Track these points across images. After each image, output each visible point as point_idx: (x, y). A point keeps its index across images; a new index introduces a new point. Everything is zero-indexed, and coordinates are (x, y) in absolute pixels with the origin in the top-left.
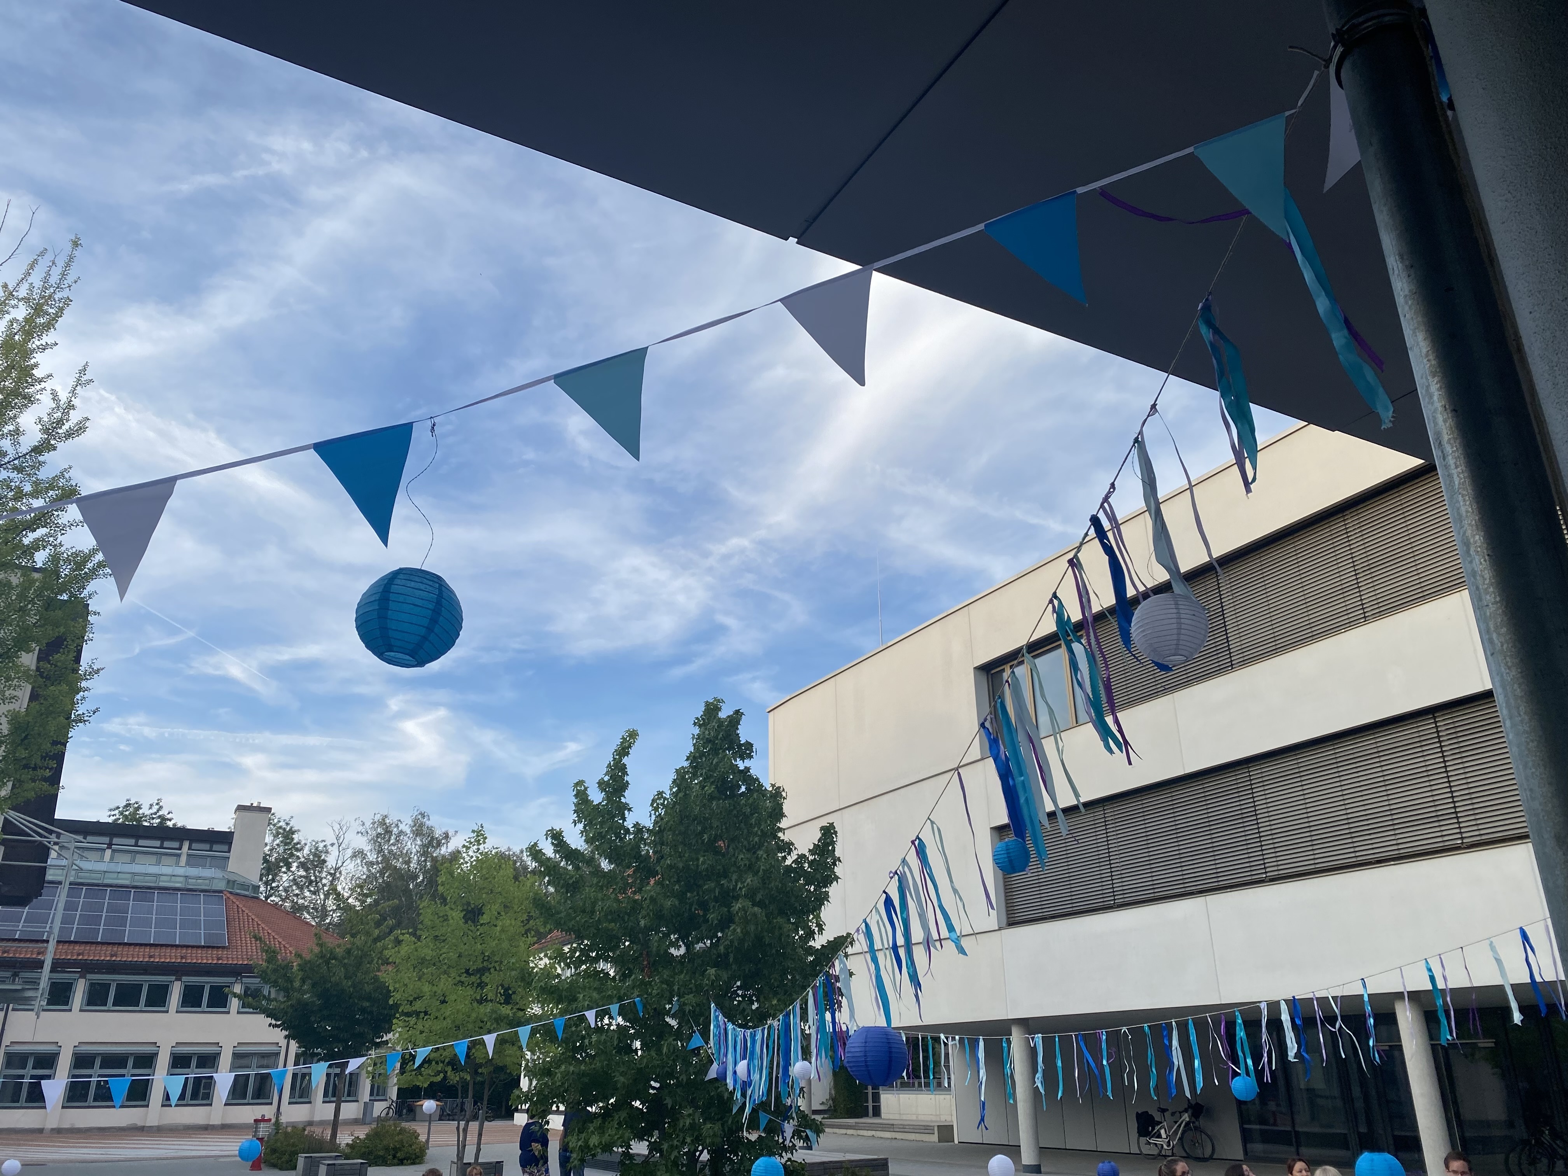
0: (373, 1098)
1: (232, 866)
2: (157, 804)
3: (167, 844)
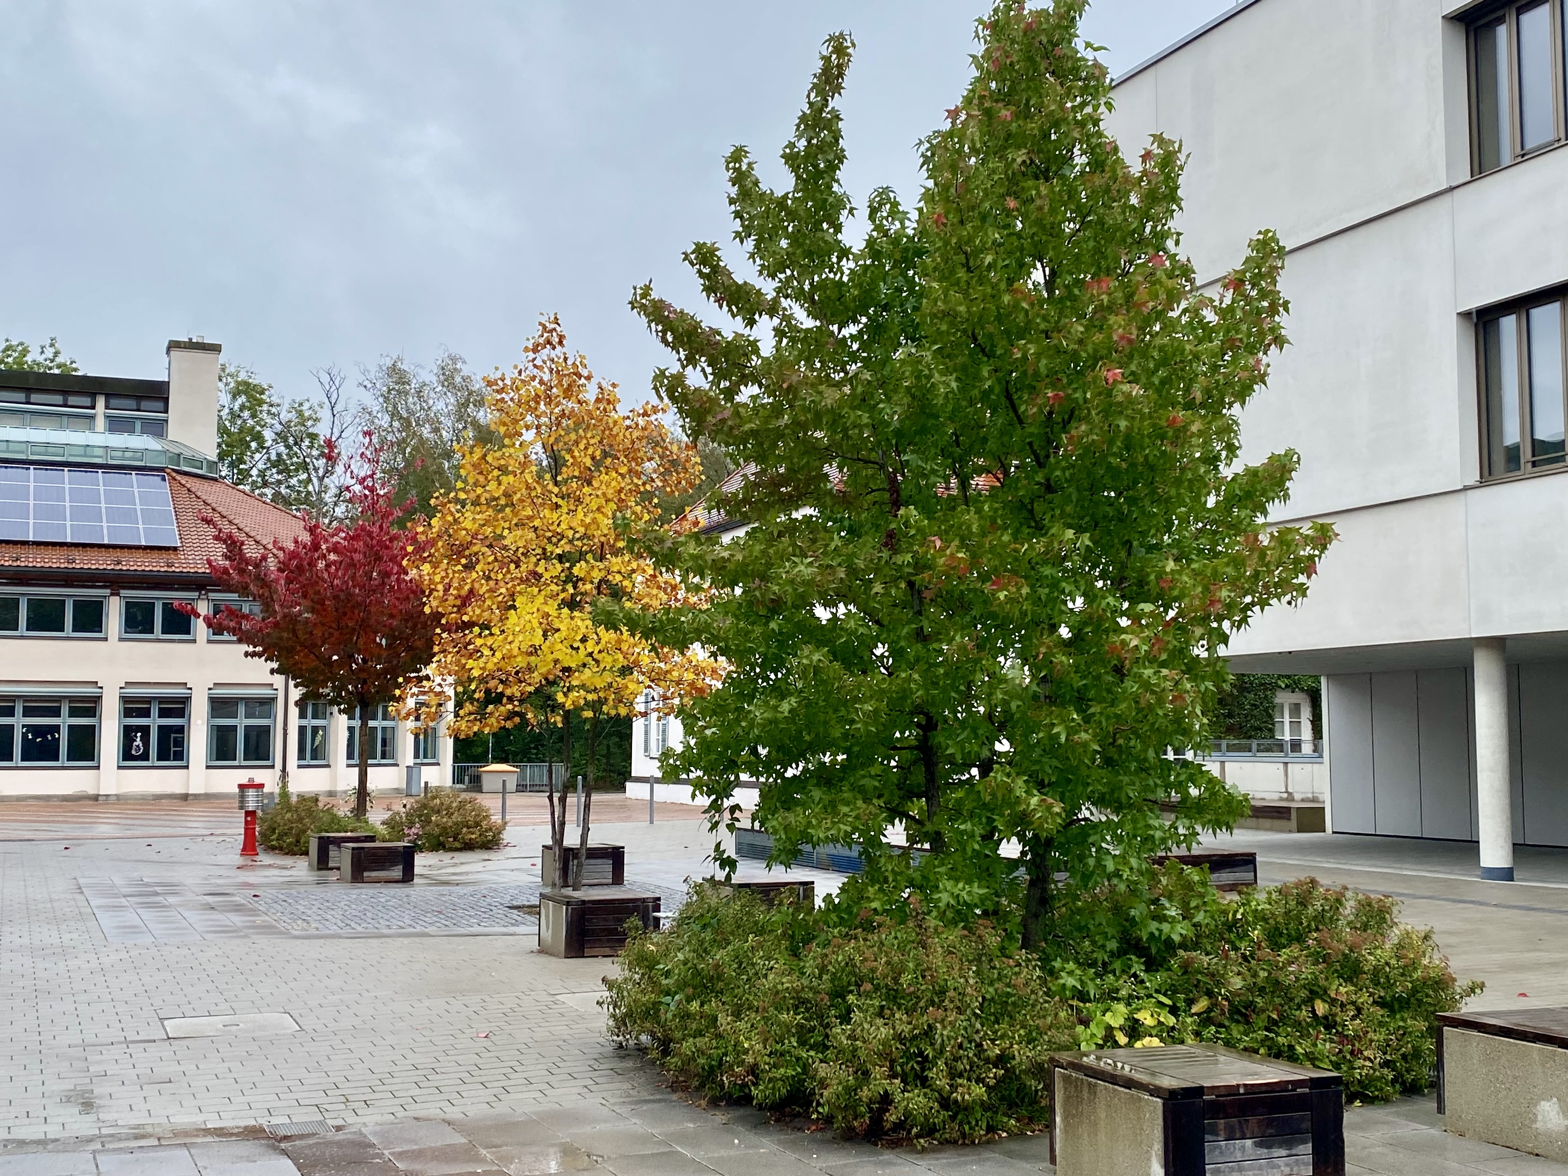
0: (418, 761)
1: (173, 431)
2: (52, 345)
3: (72, 400)
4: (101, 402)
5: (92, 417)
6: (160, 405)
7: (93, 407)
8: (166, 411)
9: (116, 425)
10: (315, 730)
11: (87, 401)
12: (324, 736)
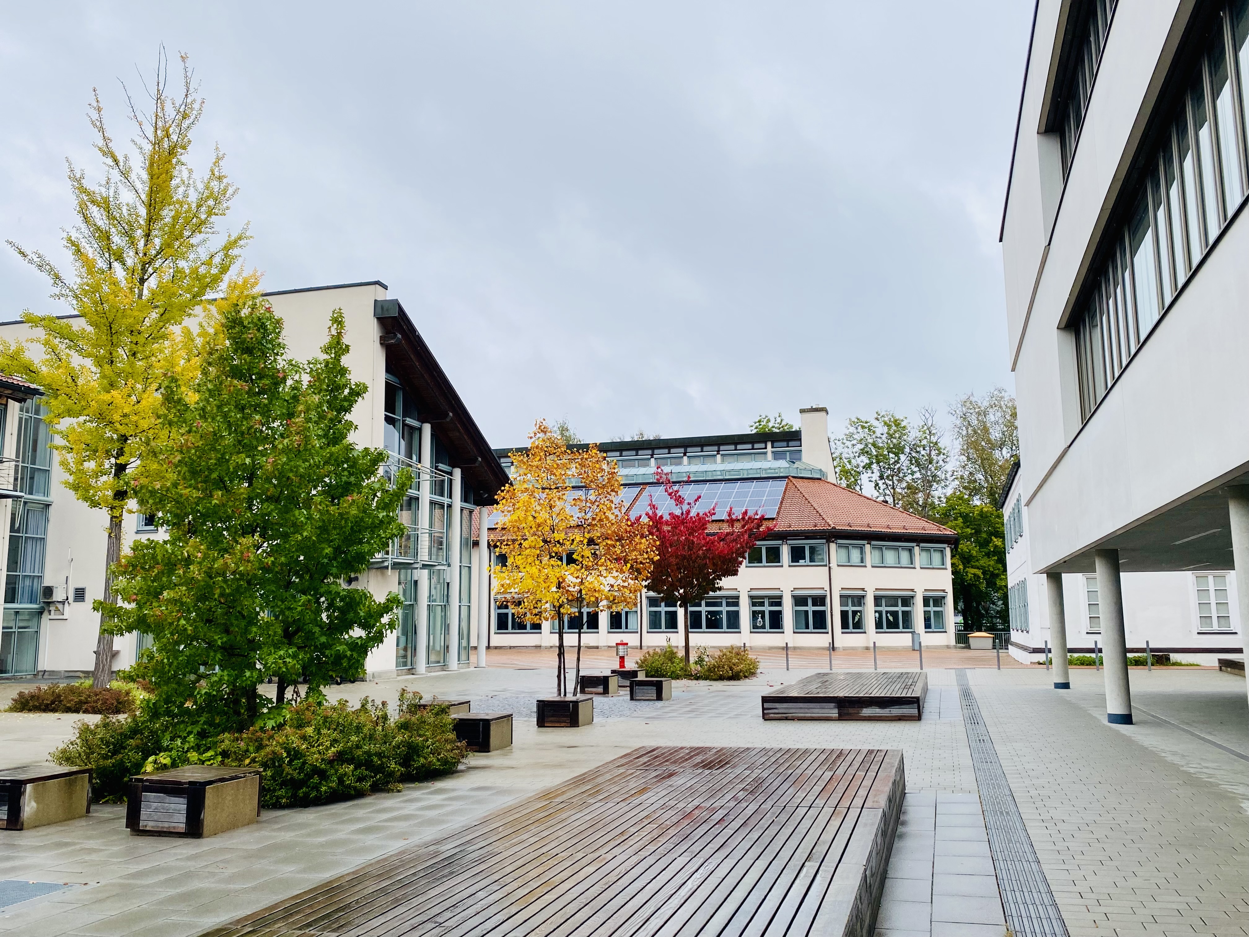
1: (804, 457)
3: (756, 446)
4: (769, 445)
5: (765, 453)
6: (798, 443)
7: (766, 448)
8: (801, 446)
9: (777, 456)
10: (855, 613)
11: (763, 445)
12: (861, 616)
